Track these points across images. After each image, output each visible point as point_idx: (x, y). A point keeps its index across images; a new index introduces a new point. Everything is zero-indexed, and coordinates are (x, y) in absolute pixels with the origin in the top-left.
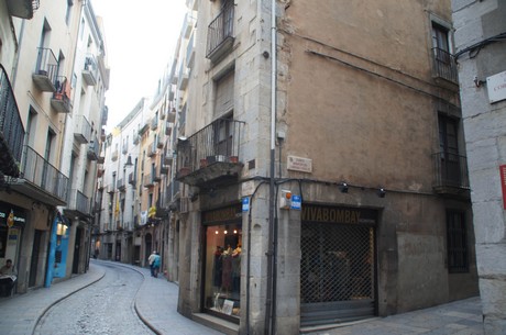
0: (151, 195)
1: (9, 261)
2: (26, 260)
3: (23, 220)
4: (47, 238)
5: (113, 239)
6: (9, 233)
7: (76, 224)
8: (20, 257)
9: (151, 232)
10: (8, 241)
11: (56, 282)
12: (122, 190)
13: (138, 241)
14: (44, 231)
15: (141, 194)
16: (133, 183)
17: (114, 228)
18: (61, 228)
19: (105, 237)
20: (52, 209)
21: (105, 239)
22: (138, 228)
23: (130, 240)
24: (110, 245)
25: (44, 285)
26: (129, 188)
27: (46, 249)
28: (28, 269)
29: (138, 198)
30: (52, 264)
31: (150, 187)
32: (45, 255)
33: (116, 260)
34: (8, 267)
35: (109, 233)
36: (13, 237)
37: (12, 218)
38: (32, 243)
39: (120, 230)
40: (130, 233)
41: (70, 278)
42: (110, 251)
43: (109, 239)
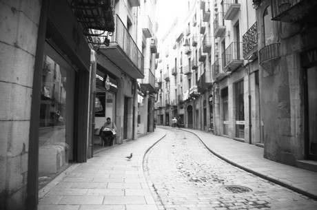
0: (190, 80)
1: (109, 119)
2: (120, 119)
3: (116, 86)
4: (132, 103)
5: (163, 112)
6: (107, 98)
7: (148, 96)
8: (116, 116)
9: (192, 104)
10: (107, 104)
11: (139, 137)
12: (167, 80)
13: (182, 112)
14: (130, 98)
15: (181, 81)
16: (175, 74)
17: (164, 105)
18: (140, 99)
19: (158, 111)
20: (134, 82)
21: (158, 112)
22: (181, 103)
23: (175, 111)
24: (162, 116)
25: (133, 139)
26: (172, 78)
27: (132, 112)
28: (122, 126)
29: (179, 83)
30: (136, 124)
31: (189, 74)
32: (132, 116)
33: (167, 125)
34: (108, 123)
35: (160, 108)
36: (110, 101)
37: (108, 83)
38: (123, 106)
39: (168, 106)
40: (175, 107)
41: (147, 134)
42: (162, 120)
43: (160, 112)
